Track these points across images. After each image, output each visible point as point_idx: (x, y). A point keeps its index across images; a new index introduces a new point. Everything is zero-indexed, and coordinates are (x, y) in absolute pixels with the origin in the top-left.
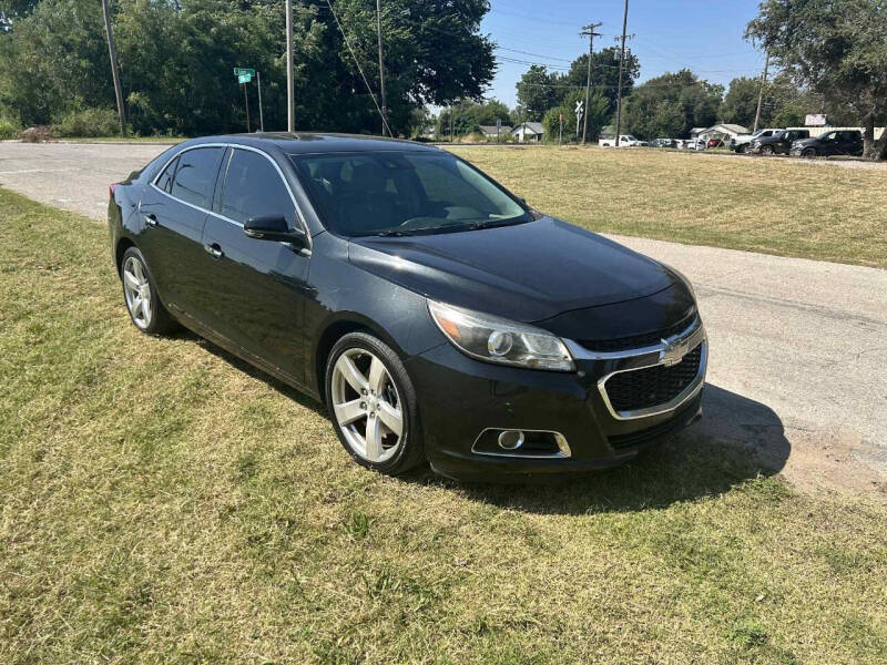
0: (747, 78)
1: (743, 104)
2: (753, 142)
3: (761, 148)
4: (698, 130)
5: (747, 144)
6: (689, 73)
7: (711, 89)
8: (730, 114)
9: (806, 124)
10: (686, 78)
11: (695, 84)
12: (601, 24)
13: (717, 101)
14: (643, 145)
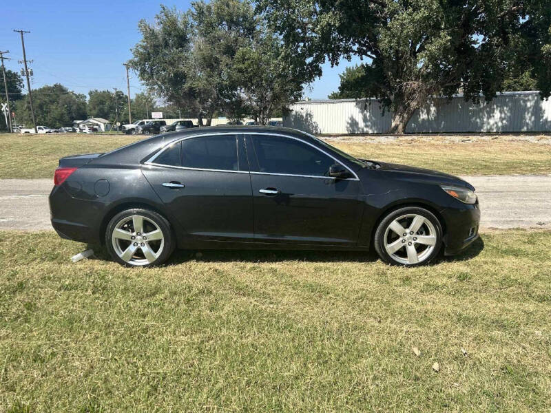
0: (99, 91)
1: (101, 106)
2: (137, 127)
3: (143, 131)
4: (78, 122)
5: (133, 129)
6: (60, 86)
7: (77, 97)
8: (94, 112)
9: (153, 117)
10: (59, 90)
11: (67, 93)
12: (7, 52)
13: (84, 104)
14: (55, 131)
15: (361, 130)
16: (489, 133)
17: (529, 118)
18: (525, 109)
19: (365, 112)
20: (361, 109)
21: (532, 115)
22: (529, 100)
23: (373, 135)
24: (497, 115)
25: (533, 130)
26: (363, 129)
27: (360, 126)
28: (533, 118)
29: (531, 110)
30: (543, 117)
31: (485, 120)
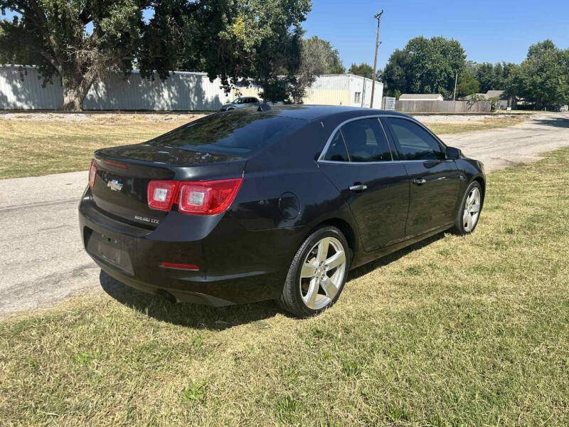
15: (12, 105)
16: (162, 112)
17: (193, 99)
18: (189, 90)
19: (14, 82)
20: (7, 78)
21: (195, 95)
22: (191, 81)
23: (30, 111)
24: (166, 93)
25: (198, 109)
26: (15, 105)
27: (9, 100)
28: (196, 99)
29: (194, 90)
30: (204, 97)
31: (156, 99)
